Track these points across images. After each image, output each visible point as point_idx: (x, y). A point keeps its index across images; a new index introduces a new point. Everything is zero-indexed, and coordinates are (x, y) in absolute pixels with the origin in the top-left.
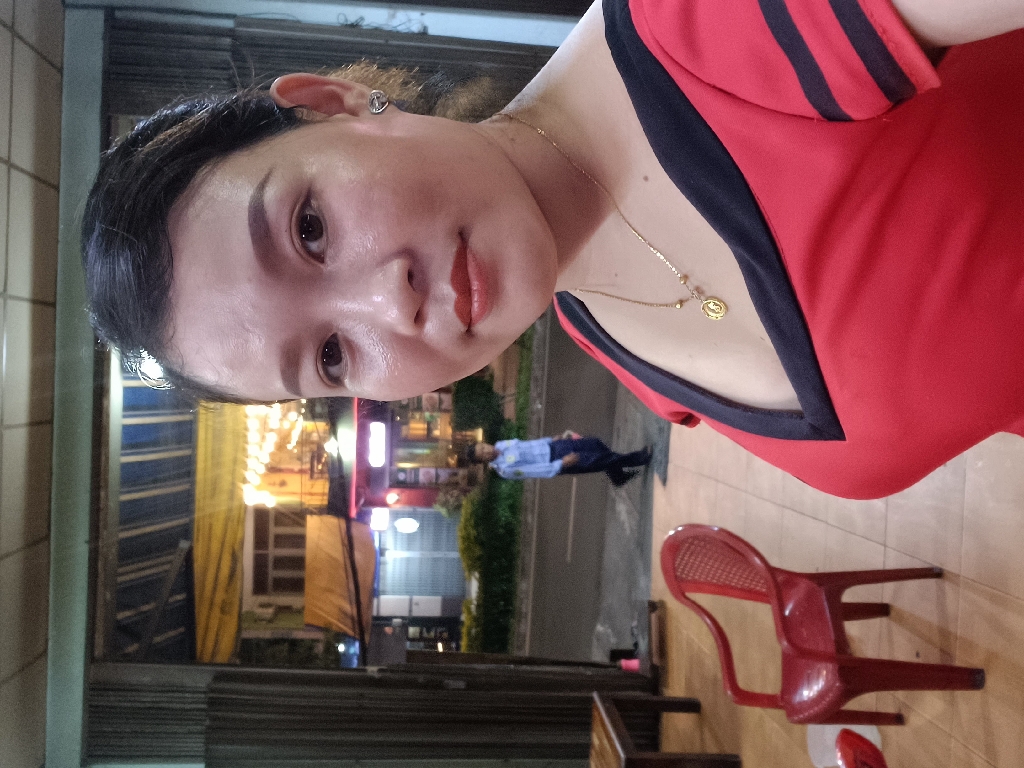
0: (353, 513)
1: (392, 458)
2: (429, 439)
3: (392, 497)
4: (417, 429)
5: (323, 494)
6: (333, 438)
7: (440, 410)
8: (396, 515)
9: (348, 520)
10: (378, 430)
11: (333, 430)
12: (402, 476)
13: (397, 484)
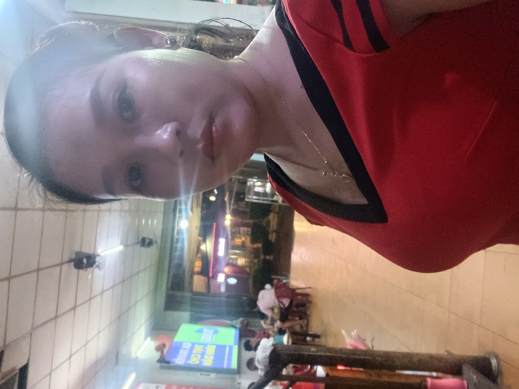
0: (211, 275)
1: (227, 253)
2: (242, 247)
3: (227, 270)
4: (238, 242)
5: (199, 267)
6: (204, 245)
7: (248, 235)
8: (227, 277)
9: (209, 278)
10: (222, 241)
11: (204, 241)
12: (231, 261)
13: (228, 264)
